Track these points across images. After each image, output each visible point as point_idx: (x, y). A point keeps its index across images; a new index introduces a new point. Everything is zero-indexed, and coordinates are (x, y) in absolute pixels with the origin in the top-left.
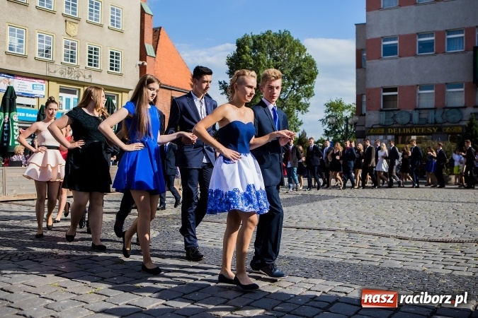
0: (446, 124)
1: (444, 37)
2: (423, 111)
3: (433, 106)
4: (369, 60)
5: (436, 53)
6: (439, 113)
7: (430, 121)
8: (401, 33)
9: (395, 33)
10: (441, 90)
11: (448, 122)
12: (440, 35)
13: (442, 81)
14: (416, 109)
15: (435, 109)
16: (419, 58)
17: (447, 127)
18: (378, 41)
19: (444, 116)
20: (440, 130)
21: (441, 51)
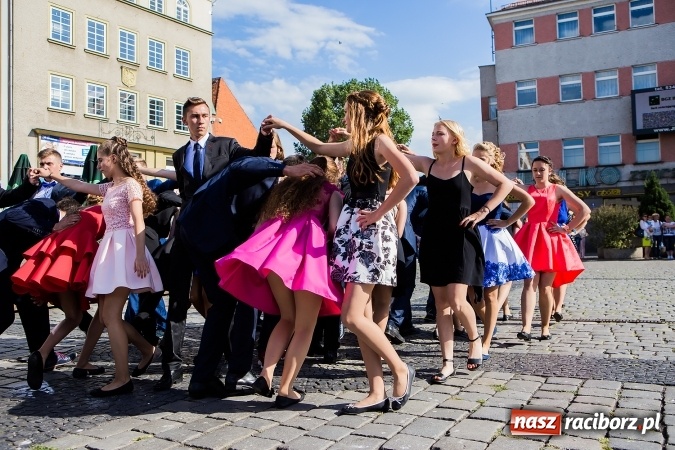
0: (601, 186)
1: (593, 79)
2: (571, 172)
3: (583, 165)
4: (501, 109)
5: (585, 100)
6: (591, 173)
7: (581, 183)
8: (540, 76)
9: (533, 76)
10: (592, 144)
11: (603, 183)
12: (589, 78)
13: (594, 134)
14: (562, 169)
15: (586, 168)
16: (564, 106)
17: (602, 189)
18: (511, 86)
19: (598, 176)
20: (593, 193)
21: (590, 96)
